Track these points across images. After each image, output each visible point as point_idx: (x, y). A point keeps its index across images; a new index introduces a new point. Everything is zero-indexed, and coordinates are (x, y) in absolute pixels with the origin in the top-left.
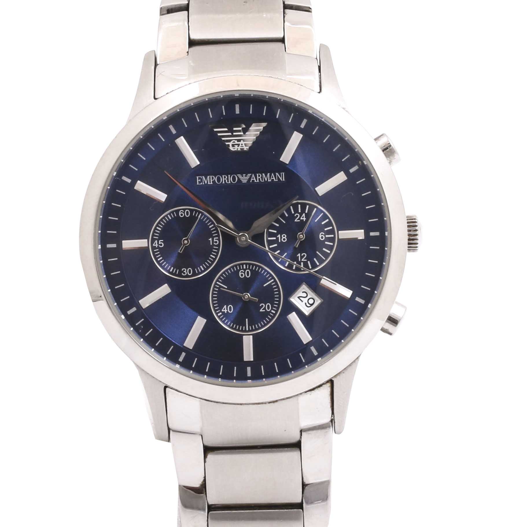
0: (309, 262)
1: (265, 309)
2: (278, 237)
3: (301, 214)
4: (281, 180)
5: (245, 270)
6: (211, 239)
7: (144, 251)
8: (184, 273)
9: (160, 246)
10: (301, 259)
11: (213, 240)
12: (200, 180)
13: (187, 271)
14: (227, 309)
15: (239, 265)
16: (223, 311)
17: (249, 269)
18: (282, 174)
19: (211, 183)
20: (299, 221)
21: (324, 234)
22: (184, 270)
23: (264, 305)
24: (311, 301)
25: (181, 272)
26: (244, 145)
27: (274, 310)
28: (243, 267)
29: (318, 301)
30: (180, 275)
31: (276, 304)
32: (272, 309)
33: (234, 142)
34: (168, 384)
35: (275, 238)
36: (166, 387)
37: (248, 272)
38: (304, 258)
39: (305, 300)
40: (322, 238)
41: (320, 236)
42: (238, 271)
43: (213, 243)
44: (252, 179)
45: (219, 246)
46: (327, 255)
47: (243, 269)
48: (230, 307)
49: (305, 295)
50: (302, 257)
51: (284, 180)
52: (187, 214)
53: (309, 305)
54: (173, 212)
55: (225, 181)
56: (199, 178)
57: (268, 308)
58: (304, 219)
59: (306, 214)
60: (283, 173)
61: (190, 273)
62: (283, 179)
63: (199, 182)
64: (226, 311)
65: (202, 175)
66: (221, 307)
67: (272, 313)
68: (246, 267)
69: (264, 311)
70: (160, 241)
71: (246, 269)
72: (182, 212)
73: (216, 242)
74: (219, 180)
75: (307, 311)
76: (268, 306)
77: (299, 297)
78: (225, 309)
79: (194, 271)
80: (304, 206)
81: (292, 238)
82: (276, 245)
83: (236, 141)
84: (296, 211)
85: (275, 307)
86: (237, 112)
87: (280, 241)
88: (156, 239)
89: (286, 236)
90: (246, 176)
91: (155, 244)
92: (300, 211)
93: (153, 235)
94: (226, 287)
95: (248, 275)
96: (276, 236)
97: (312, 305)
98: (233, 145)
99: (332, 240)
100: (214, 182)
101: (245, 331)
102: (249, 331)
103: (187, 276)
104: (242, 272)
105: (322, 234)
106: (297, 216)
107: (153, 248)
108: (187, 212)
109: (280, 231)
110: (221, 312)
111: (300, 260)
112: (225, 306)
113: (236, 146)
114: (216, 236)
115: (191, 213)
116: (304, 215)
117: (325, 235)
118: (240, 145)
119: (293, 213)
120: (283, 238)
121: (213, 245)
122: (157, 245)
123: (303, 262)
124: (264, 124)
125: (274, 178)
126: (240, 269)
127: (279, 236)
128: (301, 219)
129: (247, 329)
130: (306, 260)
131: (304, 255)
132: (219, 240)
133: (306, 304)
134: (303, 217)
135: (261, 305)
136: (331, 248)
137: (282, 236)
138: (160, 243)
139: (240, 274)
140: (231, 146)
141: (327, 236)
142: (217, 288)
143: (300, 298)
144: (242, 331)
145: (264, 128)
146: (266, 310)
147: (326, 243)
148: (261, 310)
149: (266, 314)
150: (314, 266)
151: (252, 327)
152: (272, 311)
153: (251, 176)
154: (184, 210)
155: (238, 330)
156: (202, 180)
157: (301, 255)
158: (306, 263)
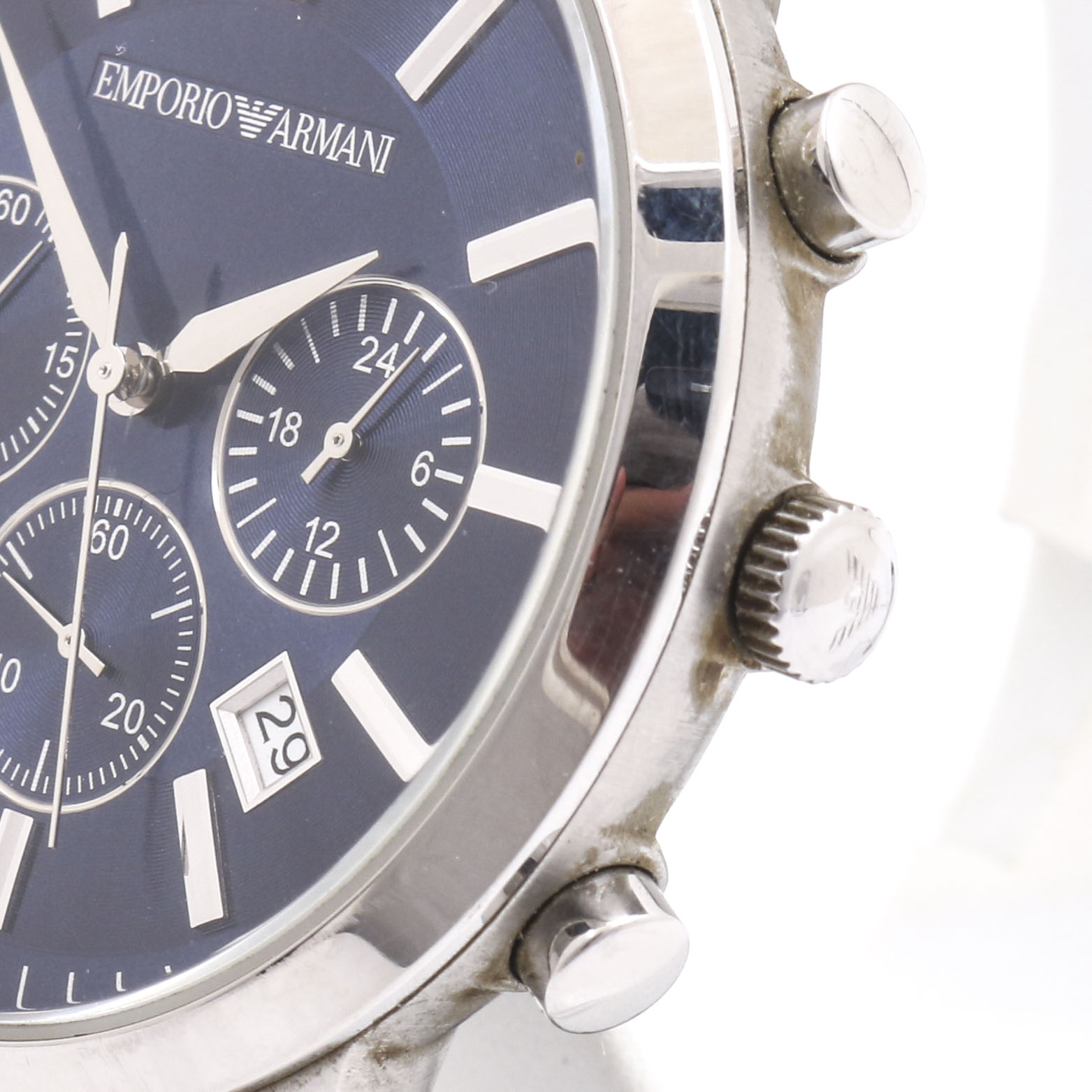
0: (337, 566)
1: (119, 719)
2: (272, 415)
3: (385, 344)
4: (374, 167)
5: (115, 522)
6: (52, 348)
10: (314, 547)
11: (59, 353)
12: (108, 80)
15: (103, 494)
17: (128, 523)
18: (386, 141)
19: (141, 105)
20: (368, 370)
21: (432, 459)
23: (123, 704)
24: (295, 750)
27: (148, 737)
28: (112, 506)
31: (164, 712)
32: (143, 731)
35: (258, 419)
37: (120, 536)
38: (328, 543)
39: (278, 736)
40: (421, 474)
41: (416, 466)
43: (53, 369)
44: (277, 132)
45: (68, 385)
46: (408, 558)
47: (109, 517)
48: (12, 669)
49: (284, 714)
50: (322, 536)
51: (381, 171)
53: (282, 765)
55: (188, 107)
56: (108, 70)
57: (132, 726)
58: (389, 368)
59: (402, 345)
60: (391, 139)
62: (378, 167)
63: (104, 89)
67: (138, 748)
68: (123, 510)
69: (116, 727)
71: (120, 521)
73: (65, 367)
74: (169, 97)
76: (136, 712)
77: (261, 716)
80: (408, 309)
82: (253, 451)
84: (375, 321)
85: (155, 724)
87: (271, 438)
89: (299, 422)
92: (385, 330)
94: (29, 576)
95: (117, 548)
96: (265, 412)
97: (292, 766)
99: (451, 498)
100: (150, 101)
101: (24, 792)
102: (37, 796)
104: (102, 528)
105: (425, 459)
106: (371, 344)
111: (308, 549)
115: (33, 215)
116: (395, 347)
117: (433, 467)
119: (361, 327)
120: (289, 427)
121: (53, 377)
123: (318, 558)
125: (351, 152)
127: (277, 414)
128: (380, 364)
129: (33, 786)
130: (329, 556)
131: (332, 530)
132: (78, 358)
133: (275, 751)
134: (386, 360)
135: (111, 699)
136: (434, 532)
137: (289, 417)
139: (93, 534)
141: (440, 474)
143: (265, 721)
144: (14, 787)
146: (122, 726)
147: (427, 503)
148: (105, 722)
149: (119, 743)
150: (349, 590)
152: (141, 740)
154: (15, 190)
155: (5, 778)
156: (115, 79)
157: (321, 525)
158: (324, 568)
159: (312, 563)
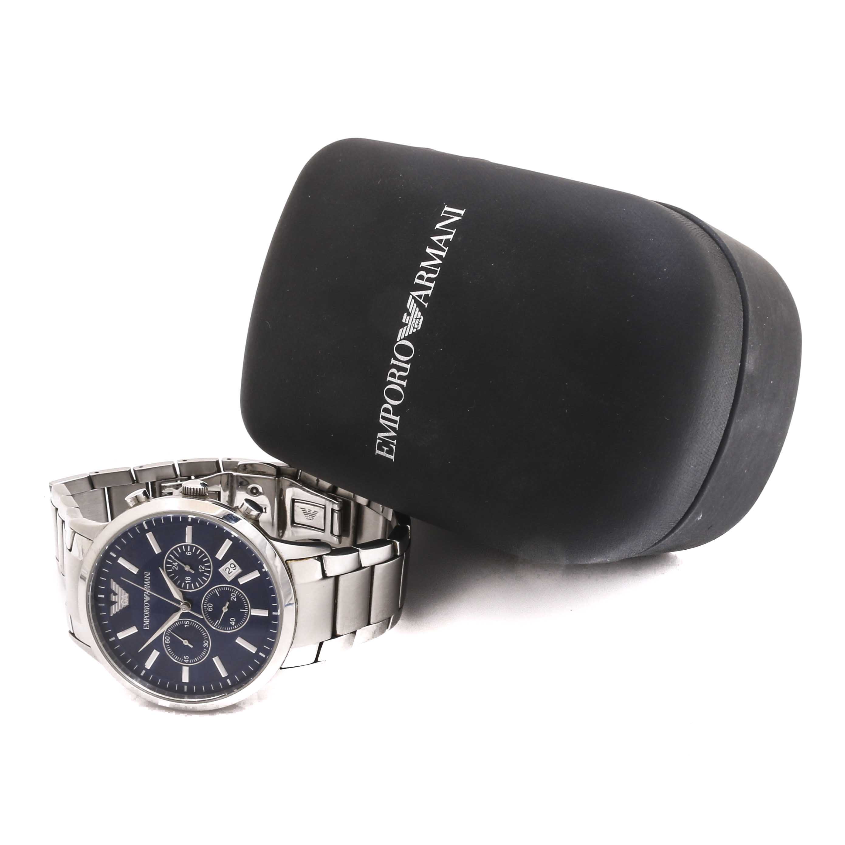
0: (205, 564)
1: (234, 598)
2: (187, 583)
3: (173, 565)
4: (149, 575)
5: (207, 607)
6: (186, 626)
7: (191, 669)
8: (207, 646)
9: (188, 658)
10: (203, 569)
11: (186, 625)
12: (146, 627)
13: (206, 644)
14: (233, 622)
15: (204, 610)
16: (233, 625)
17: (207, 604)
19: (149, 620)
20: (177, 567)
22: (205, 645)
23: (232, 598)
24: (232, 566)
25: (206, 648)
26: (125, 596)
27: (236, 592)
28: (205, 608)
29: (232, 561)
30: (208, 649)
31: (232, 590)
32: (235, 593)
33: (122, 602)
34: (279, 667)
35: (188, 585)
36: (281, 668)
37: (209, 605)
38: (202, 567)
39: (231, 570)
40: (190, 553)
41: (189, 555)
42: (208, 611)
43: (188, 625)
44: (148, 594)
45: (190, 621)
46: (202, 552)
47: (207, 608)
48: (232, 620)
49: (228, 569)
50: (202, 569)
51: (149, 573)
52: (168, 638)
54: (166, 647)
55: (148, 611)
56: (145, 627)
57: (234, 595)
58: (176, 563)
59: (173, 562)
60: (145, 572)
61: (207, 642)
62: (149, 574)
63: (148, 628)
64: (234, 623)
65: (143, 625)
66: (231, 626)
67: (238, 593)
68: (205, 606)
69: (236, 598)
70: (184, 658)
71: (207, 606)
72: (166, 642)
73: (188, 623)
74: (147, 615)
75: (238, 570)
76: (233, 595)
77: (229, 574)
78: (233, 623)
79: (206, 639)
80: (167, 563)
81: (188, 574)
82: (192, 584)
83: (122, 601)
84: (171, 568)
85: (234, 591)
86: (103, 596)
87: (190, 582)
88: (183, 660)
89: (187, 577)
90: (145, 597)
91: (186, 661)
92: (171, 566)
93: (180, 661)
94: (218, 621)
95: (211, 605)
96: (187, 584)
97: (235, 566)
98: (124, 603)
99: (192, 547)
100: (148, 618)
101: (248, 612)
102: (248, 610)
103: (209, 644)
104: (209, 609)
105: (187, 553)
106: (174, 568)
107: (189, 663)
108: (167, 638)
109: (184, 580)
110: (234, 626)
111: (203, 570)
112: (231, 623)
113: (125, 601)
114: (184, 622)
115: (167, 636)
116: (173, 563)
117: (188, 551)
118: (125, 598)
119: (171, 570)
120: (188, 579)
121: (189, 625)
122: (187, 660)
123: (205, 568)
124: (112, 580)
125: (148, 579)
126: (207, 610)
127: (186, 582)
128: (176, 565)
129: (247, 611)
130: (204, 566)
131: (201, 567)
132: (186, 621)
133: (234, 570)
134: (175, 564)
135: (232, 600)
136: (197, 549)
137: (187, 579)
138: (186, 658)
139: (210, 610)
140: (125, 604)
141: (189, 550)
142: (218, 626)
143: (230, 572)
144: (248, 614)
145: (114, 581)
146: (235, 597)
147: (193, 551)
148: (235, 600)
149: (238, 597)
150: (208, 561)
151: (246, 607)
153: (145, 594)
154: (165, 640)
155: (247, 616)
156: (146, 626)
157: (200, 569)
158: (206, 567)
159: (206, 569)
